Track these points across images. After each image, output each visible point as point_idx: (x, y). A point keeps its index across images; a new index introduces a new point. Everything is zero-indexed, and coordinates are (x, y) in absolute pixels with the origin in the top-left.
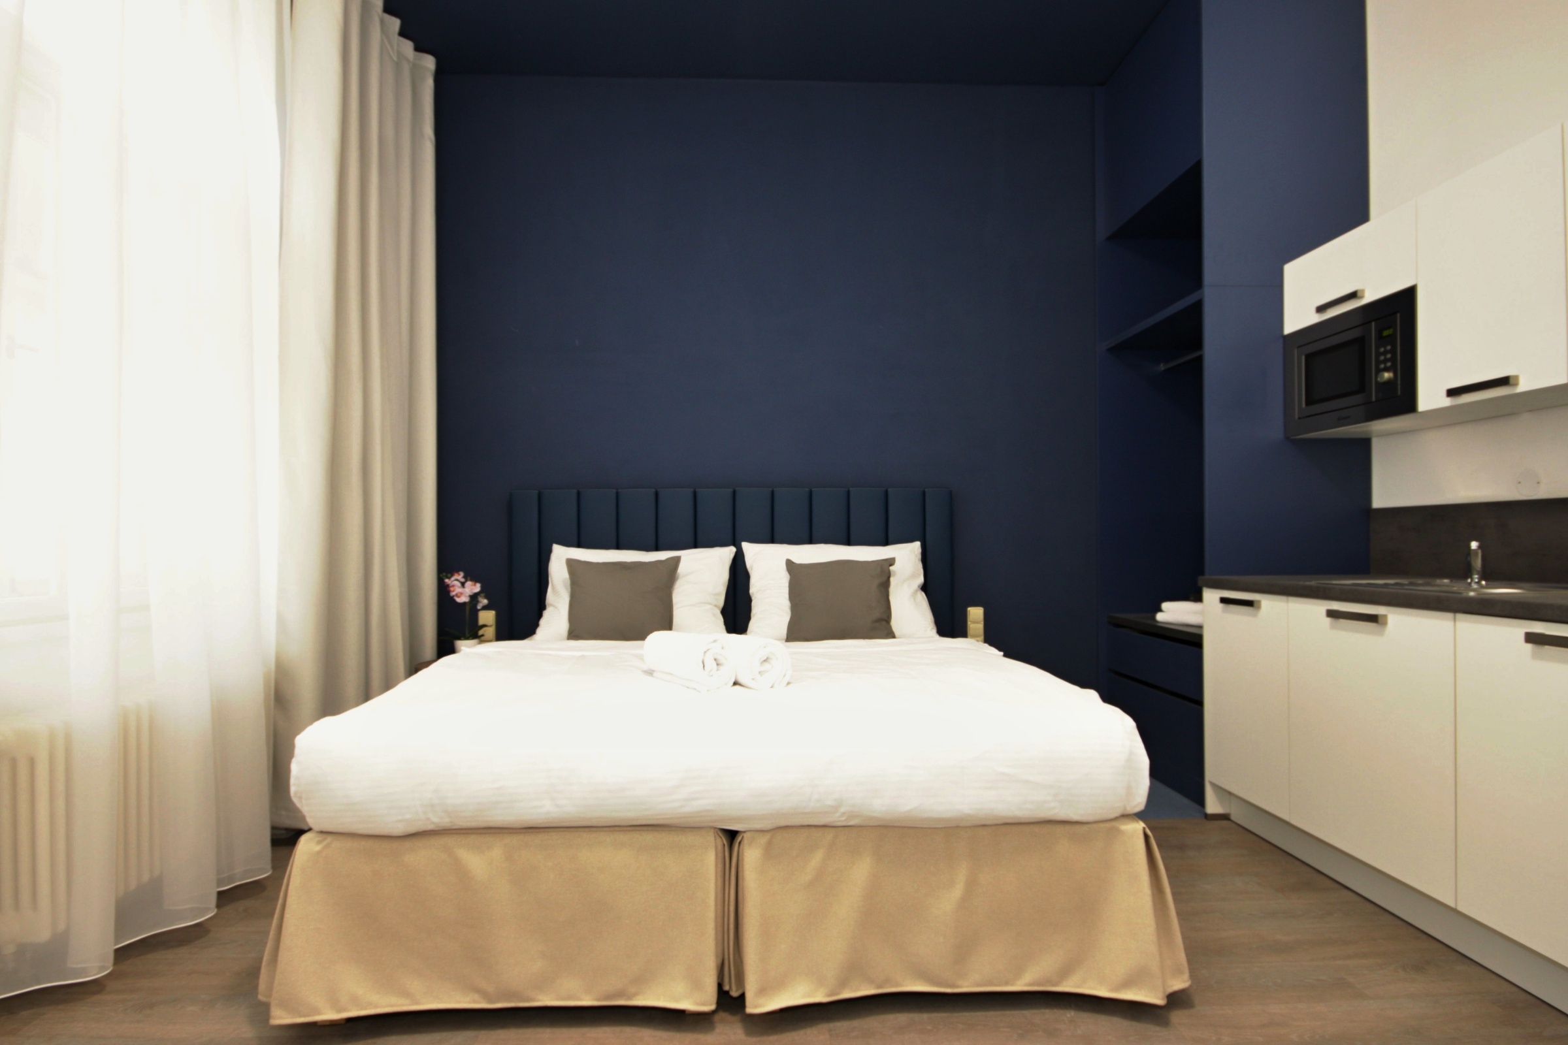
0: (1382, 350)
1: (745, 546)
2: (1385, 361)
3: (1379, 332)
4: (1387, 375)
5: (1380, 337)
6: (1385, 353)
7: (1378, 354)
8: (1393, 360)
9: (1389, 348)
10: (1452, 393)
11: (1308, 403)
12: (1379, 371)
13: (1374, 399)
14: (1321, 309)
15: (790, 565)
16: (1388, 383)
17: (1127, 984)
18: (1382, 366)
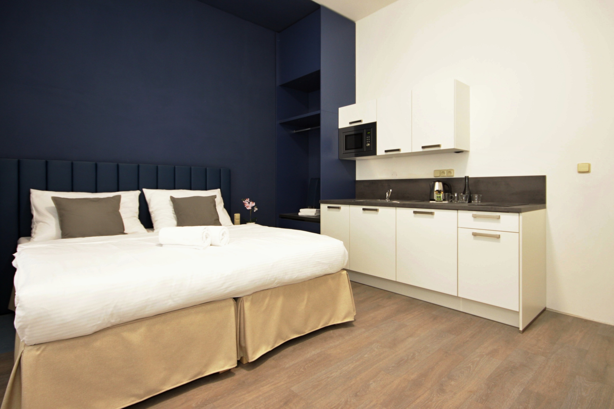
0: (367, 137)
2: (368, 141)
3: (367, 132)
4: (369, 144)
5: (367, 134)
6: (368, 138)
7: (366, 139)
8: (370, 140)
9: (369, 137)
10: (386, 151)
11: (346, 149)
12: (366, 143)
13: (365, 150)
14: (351, 123)
16: (368, 147)
17: (345, 318)
18: (367, 142)
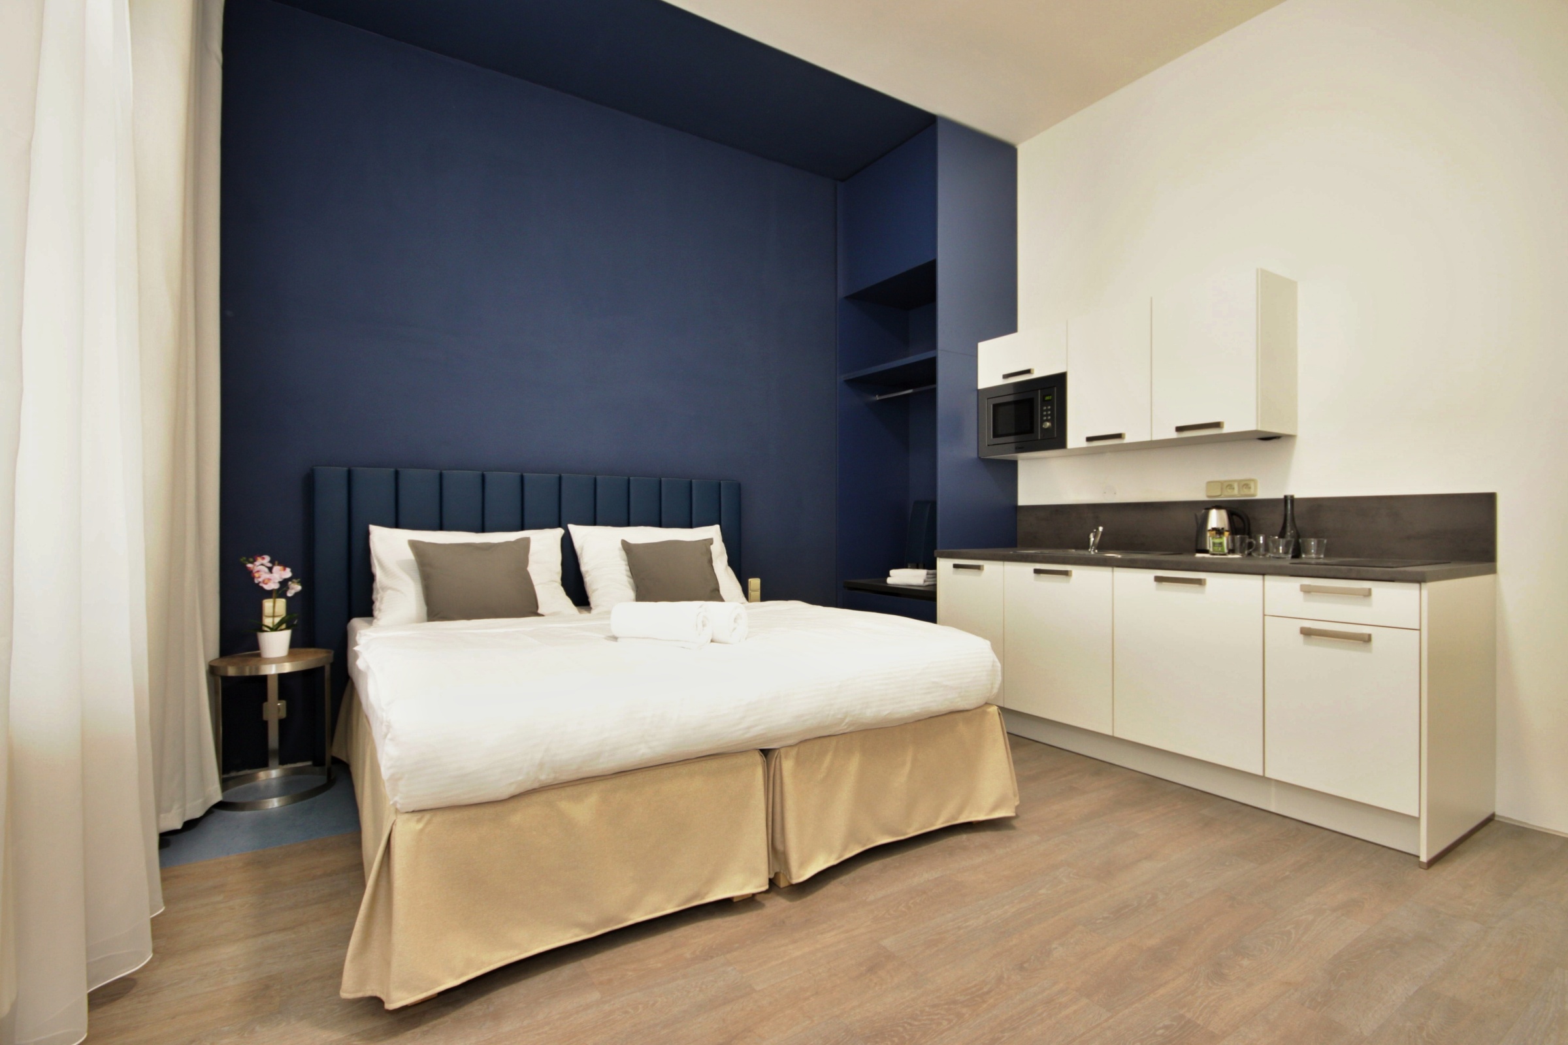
1: (571, 527)
15: (627, 547)
